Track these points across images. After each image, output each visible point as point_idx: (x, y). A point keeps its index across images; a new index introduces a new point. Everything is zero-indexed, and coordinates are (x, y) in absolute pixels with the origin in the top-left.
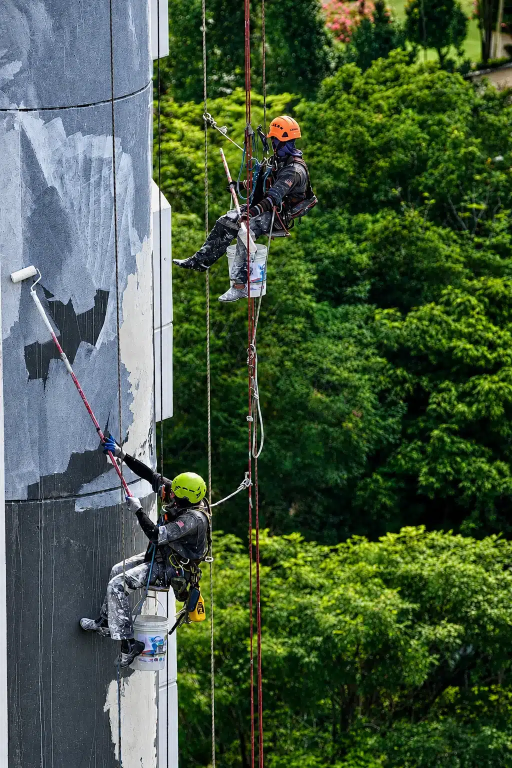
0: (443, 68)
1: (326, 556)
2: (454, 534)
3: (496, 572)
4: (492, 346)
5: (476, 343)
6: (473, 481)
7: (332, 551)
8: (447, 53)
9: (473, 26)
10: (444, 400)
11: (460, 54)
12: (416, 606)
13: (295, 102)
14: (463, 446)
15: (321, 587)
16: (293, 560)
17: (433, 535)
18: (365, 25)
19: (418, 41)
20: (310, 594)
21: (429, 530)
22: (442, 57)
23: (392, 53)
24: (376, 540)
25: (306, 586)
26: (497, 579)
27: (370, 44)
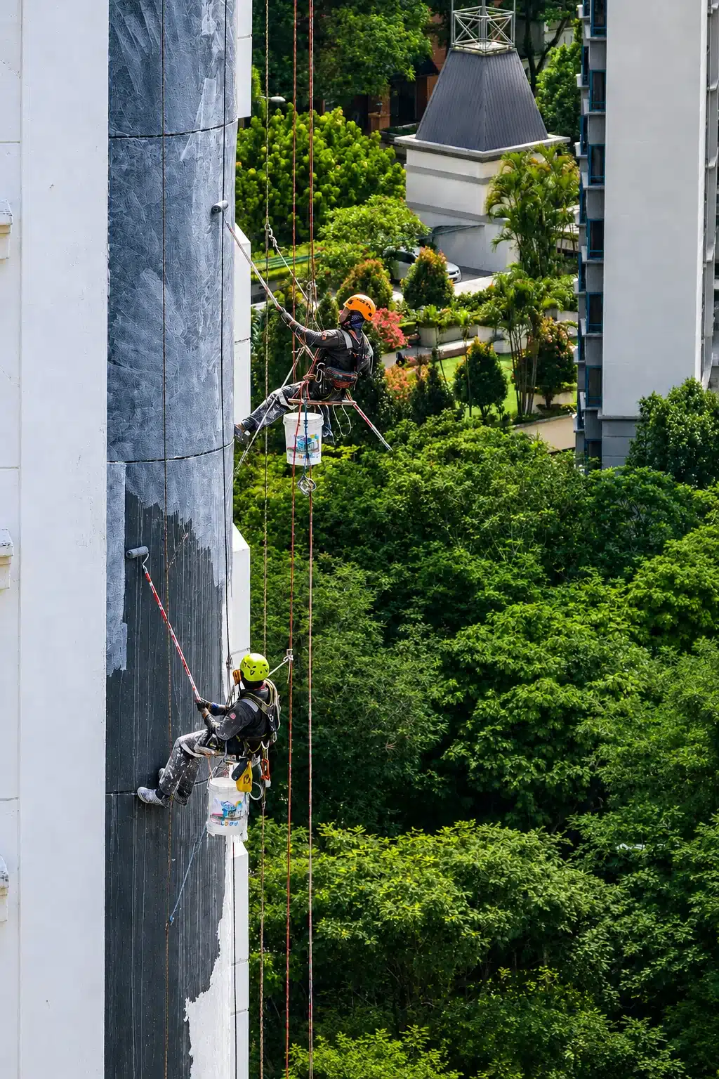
0: (485, 423)
1: (385, 847)
2: (502, 827)
3: (540, 863)
4: (529, 661)
5: (516, 658)
6: (514, 776)
7: (392, 842)
8: (489, 409)
9: (511, 389)
10: (489, 706)
11: (501, 411)
12: (470, 893)
13: (360, 452)
14: (504, 745)
15: (382, 876)
16: (355, 851)
17: (485, 828)
18: (421, 385)
19: (465, 400)
20: (371, 882)
21: (479, 823)
22: (484, 414)
23: (444, 411)
24: (433, 833)
25: (367, 875)
26: (542, 870)
27: (425, 403)
